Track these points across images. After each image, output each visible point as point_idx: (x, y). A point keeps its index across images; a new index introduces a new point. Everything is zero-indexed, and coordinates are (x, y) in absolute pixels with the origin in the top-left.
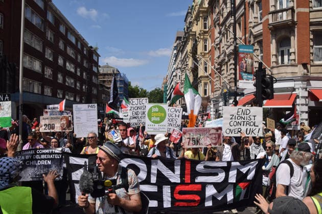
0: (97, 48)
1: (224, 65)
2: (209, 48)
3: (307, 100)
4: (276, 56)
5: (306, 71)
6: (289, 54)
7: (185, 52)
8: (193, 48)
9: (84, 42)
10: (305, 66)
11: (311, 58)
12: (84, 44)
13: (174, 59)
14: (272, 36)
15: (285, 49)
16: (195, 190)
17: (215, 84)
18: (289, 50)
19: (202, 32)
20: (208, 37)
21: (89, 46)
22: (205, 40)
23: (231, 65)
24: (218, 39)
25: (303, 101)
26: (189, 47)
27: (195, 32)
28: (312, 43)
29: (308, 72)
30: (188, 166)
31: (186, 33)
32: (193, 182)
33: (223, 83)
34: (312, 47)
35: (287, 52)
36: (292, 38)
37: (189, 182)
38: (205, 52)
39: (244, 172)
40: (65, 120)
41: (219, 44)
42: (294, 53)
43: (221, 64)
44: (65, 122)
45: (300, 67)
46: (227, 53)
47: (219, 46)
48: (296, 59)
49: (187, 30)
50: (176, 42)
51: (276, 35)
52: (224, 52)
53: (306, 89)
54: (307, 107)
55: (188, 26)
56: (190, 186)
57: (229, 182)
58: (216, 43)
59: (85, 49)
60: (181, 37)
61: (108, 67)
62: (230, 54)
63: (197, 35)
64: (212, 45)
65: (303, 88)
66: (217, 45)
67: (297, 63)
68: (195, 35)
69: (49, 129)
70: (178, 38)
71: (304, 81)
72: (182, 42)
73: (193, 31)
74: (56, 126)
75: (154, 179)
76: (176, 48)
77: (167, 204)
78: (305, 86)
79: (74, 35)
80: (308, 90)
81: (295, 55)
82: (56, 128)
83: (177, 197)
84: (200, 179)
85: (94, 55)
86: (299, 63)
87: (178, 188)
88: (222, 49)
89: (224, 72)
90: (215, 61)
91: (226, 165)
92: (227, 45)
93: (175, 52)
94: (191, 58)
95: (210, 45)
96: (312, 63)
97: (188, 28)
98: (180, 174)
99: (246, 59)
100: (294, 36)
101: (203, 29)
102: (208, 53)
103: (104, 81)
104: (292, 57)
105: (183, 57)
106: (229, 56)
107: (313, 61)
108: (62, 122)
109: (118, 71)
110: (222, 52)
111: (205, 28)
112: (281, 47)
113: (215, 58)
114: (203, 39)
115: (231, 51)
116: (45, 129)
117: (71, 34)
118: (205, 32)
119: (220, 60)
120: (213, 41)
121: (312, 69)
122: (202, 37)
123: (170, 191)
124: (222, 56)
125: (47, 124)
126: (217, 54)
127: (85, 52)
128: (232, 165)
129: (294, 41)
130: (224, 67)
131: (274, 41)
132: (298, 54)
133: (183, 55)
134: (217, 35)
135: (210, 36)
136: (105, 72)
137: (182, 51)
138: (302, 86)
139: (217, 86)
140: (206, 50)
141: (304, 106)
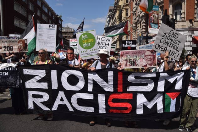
0: (61, 16)
1: (139, 24)
2: (129, 14)
3: (192, 43)
4: (172, 15)
5: (191, 24)
6: (181, 14)
7: (115, 18)
8: (119, 15)
9: (53, 12)
10: (191, 21)
11: (195, 16)
12: (53, 13)
13: (108, 23)
14: (170, 3)
15: (178, 11)
16: (127, 98)
17: (133, 36)
18: (181, 12)
19: (125, 4)
20: (129, 8)
21: (56, 14)
22: (127, 10)
23: (143, 23)
24: (135, 9)
25: (189, 44)
26: (117, 15)
27: (121, 5)
28: (196, 7)
29: (193, 25)
30: (120, 77)
31: (115, 7)
32: (125, 91)
33: (138, 35)
34: (196, 9)
35: (179, 13)
36: (183, 3)
37: (122, 91)
38: (127, 17)
39: (172, 82)
40: (22, 43)
41: (136, 11)
42: (184, 13)
43: (136, 24)
44: (22, 45)
45: (188, 22)
46: (141, 16)
47: (135, 13)
48: (185, 17)
49: (116, 5)
50: (109, 13)
51: (172, 2)
52: (139, 16)
53: (191, 36)
54: (191, 48)
55: (116, 2)
56: (123, 95)
57: (158, 91)
58: (134, 11)
59: (54, 16)
60: (112, 10)
61: (68, 28)
62: (143, 16)
63: (122, 7)
64: (131, 12)
65: (189, 36)
66: (134, 12)
67: (185, 19)
68: (121, 7)
69: (8, 51)
70: (111, 10)
71: (190, 31)
72: (113, 13)
73: (119, 4)
74: (14, 48)
75: (90, 88)
76: (109, 16)
77: (102, 111)
78: (190, 34)
79: (46, 7)
80: (192, 37)
81: (184, 14)
82: (14, 49)
83: (111, 104)
84: (131, 89)
85: (59, 20)
86: (187, 20)
87: (112, 97)
88: (137, 14)
89: (139, 28)
90: (133, 22)
91: (155, 76)
92: (140, 11)
93: (109, 19)
94: (118, 21)
95: (130, 12)
96: (195, 20)
97: (116, 3)
98: (114, 85)
99: (154, 15)
100: (185, 2)
101: (125, 3)
102: (129, 18)
103: (66, 37)
104: (183, 16)
105: (113, 21)
106: (142, 17)
107: (196, 18)
108: (19, 45)
109: (74, 31)
110: (137, 16)
111: (127, 2)
112: (175, 9)
113: (133, 20)
114: (125, 9)
115: (143, 14)
116: (4, 51)
117: (45, 6)
118: (127, 5)
119: (136, 21)
120: (132, 10)
121: (195, 24)
122: (125, 8)
123: (104, 99)
124: (138, 18)
125: (6, 46)
126: (134, 17)
127: (54, 18)
128: (160, 76)
129: (184, 5)
130: (139, 25)
131: (171, 6)
132: (186, 14)
133: (114, 20)
134: (134, 6)
135: (130, 7)
136: (66, 31)
137: (113, 18)
138: (188, 34)
139: (134, 38)
140: (127, 16)
141: (190, 47)
